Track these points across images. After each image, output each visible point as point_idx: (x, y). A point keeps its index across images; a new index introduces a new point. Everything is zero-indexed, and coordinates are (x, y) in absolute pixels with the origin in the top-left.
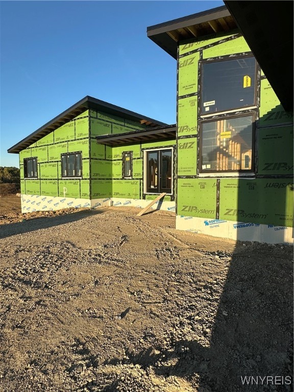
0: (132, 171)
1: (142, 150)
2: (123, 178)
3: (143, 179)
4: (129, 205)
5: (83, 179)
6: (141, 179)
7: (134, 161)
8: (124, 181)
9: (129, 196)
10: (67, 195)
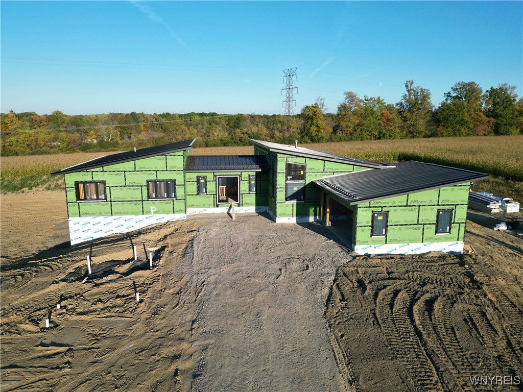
0: (206, 189)
1: (215, 176)
2: (198, 194)
3: (216, 194)
4: (204, 212)
5: (176, 200)
6: (214, 195)
7: (208, 183)
8: (198, 196)
9: (204, 206)
10: (155, 213)
